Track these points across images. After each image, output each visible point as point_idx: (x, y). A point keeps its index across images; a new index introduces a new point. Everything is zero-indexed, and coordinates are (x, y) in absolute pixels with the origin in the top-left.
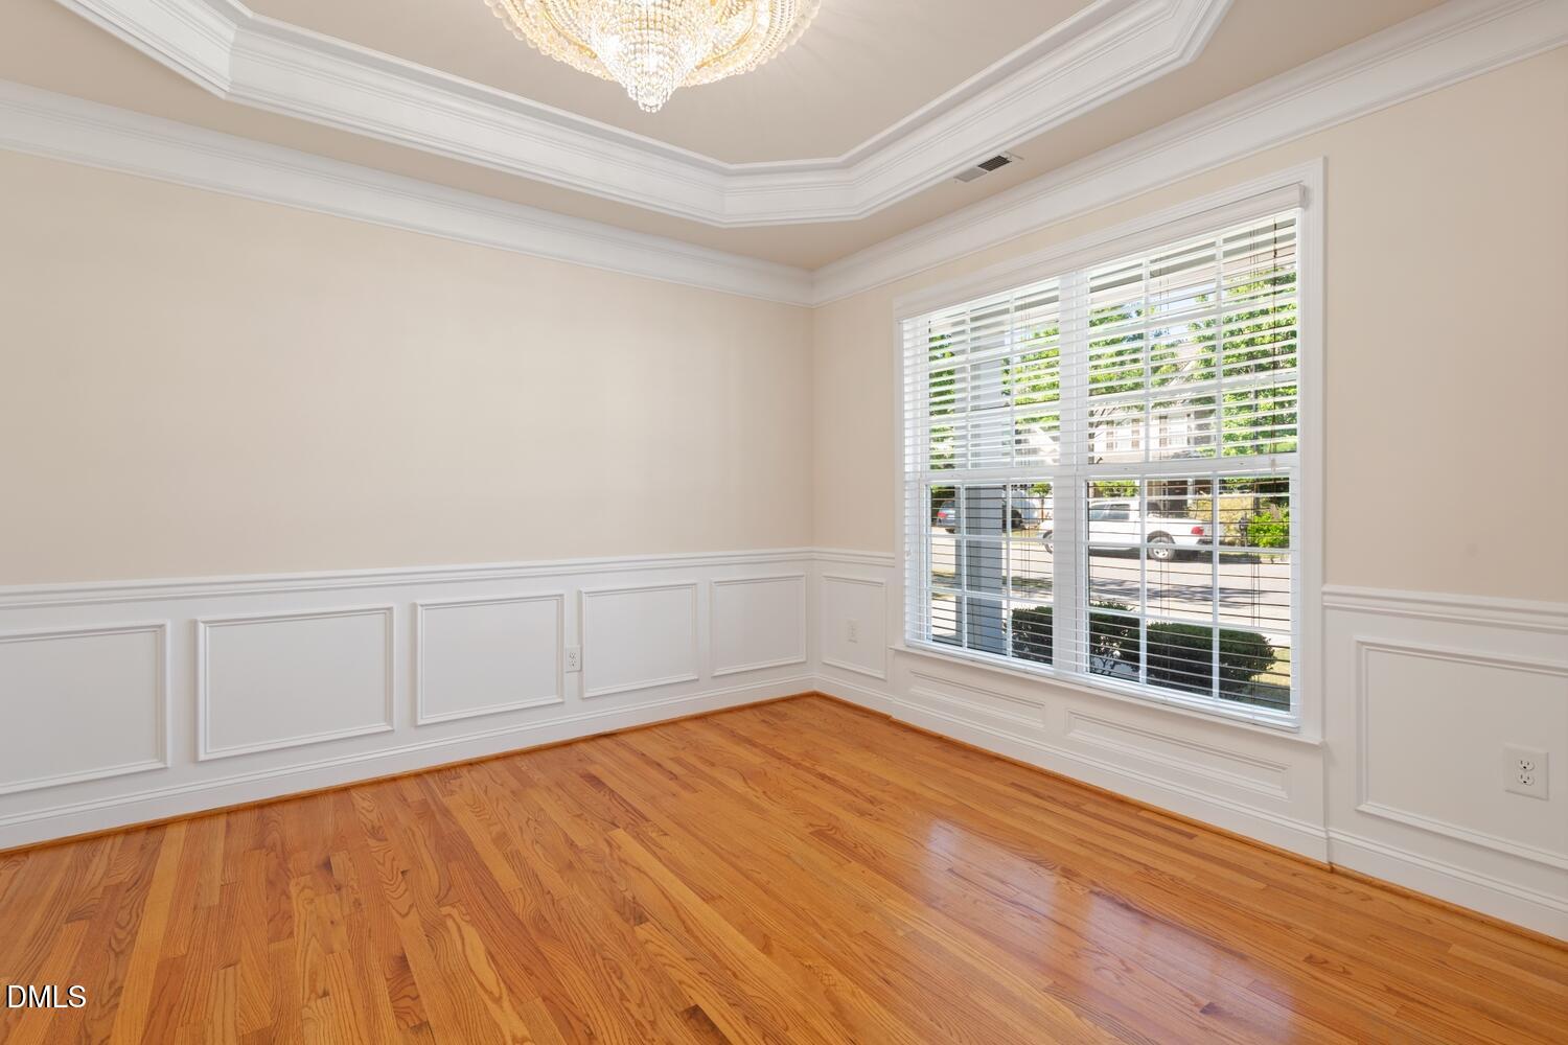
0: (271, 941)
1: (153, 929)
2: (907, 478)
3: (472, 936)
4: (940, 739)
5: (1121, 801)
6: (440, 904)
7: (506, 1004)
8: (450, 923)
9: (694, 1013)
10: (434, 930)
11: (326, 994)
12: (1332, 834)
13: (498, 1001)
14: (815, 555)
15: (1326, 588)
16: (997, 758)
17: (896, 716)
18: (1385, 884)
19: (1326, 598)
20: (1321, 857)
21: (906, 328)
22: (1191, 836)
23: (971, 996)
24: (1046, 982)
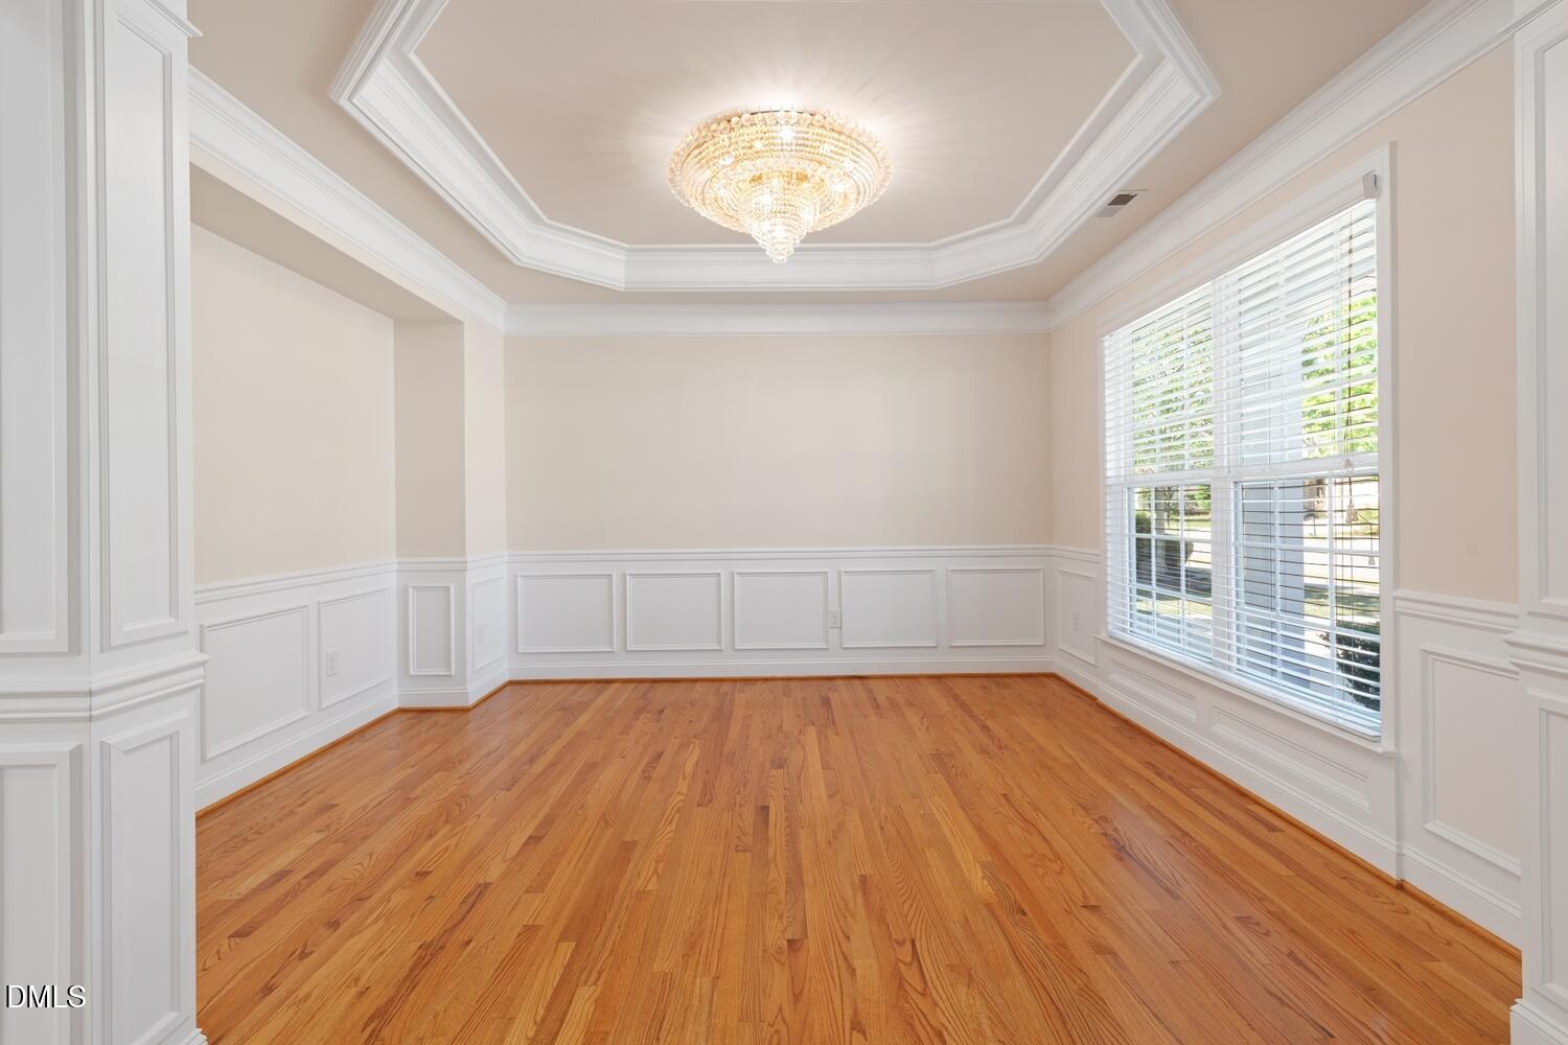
0: (620, 734)
1: (583, 720)
2: (1109, 482)
3: (697, 751)
4: (1126, 722)
5: (1243, 794)
6: (695, 737)
7: (687, 781)
8: (692, 746)
9: (765, 810)
10: (683, 746)
11: (624, 757)
12: (1405, 851)
13: (684, 778)
14: (1053, 552)
15: (1399, 593)
16: (1163, 744)
17: (1101, 700)
18: (1445, 909)
19: (1398, 603)
20: (1390, 871)
21: (1106, 344)
22: (1273, 829)
23: (926, 850)
24: (987, 858)
